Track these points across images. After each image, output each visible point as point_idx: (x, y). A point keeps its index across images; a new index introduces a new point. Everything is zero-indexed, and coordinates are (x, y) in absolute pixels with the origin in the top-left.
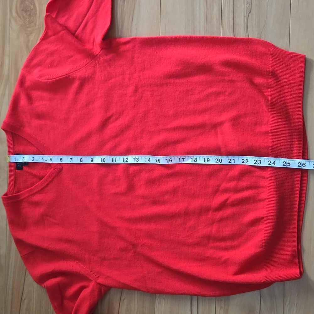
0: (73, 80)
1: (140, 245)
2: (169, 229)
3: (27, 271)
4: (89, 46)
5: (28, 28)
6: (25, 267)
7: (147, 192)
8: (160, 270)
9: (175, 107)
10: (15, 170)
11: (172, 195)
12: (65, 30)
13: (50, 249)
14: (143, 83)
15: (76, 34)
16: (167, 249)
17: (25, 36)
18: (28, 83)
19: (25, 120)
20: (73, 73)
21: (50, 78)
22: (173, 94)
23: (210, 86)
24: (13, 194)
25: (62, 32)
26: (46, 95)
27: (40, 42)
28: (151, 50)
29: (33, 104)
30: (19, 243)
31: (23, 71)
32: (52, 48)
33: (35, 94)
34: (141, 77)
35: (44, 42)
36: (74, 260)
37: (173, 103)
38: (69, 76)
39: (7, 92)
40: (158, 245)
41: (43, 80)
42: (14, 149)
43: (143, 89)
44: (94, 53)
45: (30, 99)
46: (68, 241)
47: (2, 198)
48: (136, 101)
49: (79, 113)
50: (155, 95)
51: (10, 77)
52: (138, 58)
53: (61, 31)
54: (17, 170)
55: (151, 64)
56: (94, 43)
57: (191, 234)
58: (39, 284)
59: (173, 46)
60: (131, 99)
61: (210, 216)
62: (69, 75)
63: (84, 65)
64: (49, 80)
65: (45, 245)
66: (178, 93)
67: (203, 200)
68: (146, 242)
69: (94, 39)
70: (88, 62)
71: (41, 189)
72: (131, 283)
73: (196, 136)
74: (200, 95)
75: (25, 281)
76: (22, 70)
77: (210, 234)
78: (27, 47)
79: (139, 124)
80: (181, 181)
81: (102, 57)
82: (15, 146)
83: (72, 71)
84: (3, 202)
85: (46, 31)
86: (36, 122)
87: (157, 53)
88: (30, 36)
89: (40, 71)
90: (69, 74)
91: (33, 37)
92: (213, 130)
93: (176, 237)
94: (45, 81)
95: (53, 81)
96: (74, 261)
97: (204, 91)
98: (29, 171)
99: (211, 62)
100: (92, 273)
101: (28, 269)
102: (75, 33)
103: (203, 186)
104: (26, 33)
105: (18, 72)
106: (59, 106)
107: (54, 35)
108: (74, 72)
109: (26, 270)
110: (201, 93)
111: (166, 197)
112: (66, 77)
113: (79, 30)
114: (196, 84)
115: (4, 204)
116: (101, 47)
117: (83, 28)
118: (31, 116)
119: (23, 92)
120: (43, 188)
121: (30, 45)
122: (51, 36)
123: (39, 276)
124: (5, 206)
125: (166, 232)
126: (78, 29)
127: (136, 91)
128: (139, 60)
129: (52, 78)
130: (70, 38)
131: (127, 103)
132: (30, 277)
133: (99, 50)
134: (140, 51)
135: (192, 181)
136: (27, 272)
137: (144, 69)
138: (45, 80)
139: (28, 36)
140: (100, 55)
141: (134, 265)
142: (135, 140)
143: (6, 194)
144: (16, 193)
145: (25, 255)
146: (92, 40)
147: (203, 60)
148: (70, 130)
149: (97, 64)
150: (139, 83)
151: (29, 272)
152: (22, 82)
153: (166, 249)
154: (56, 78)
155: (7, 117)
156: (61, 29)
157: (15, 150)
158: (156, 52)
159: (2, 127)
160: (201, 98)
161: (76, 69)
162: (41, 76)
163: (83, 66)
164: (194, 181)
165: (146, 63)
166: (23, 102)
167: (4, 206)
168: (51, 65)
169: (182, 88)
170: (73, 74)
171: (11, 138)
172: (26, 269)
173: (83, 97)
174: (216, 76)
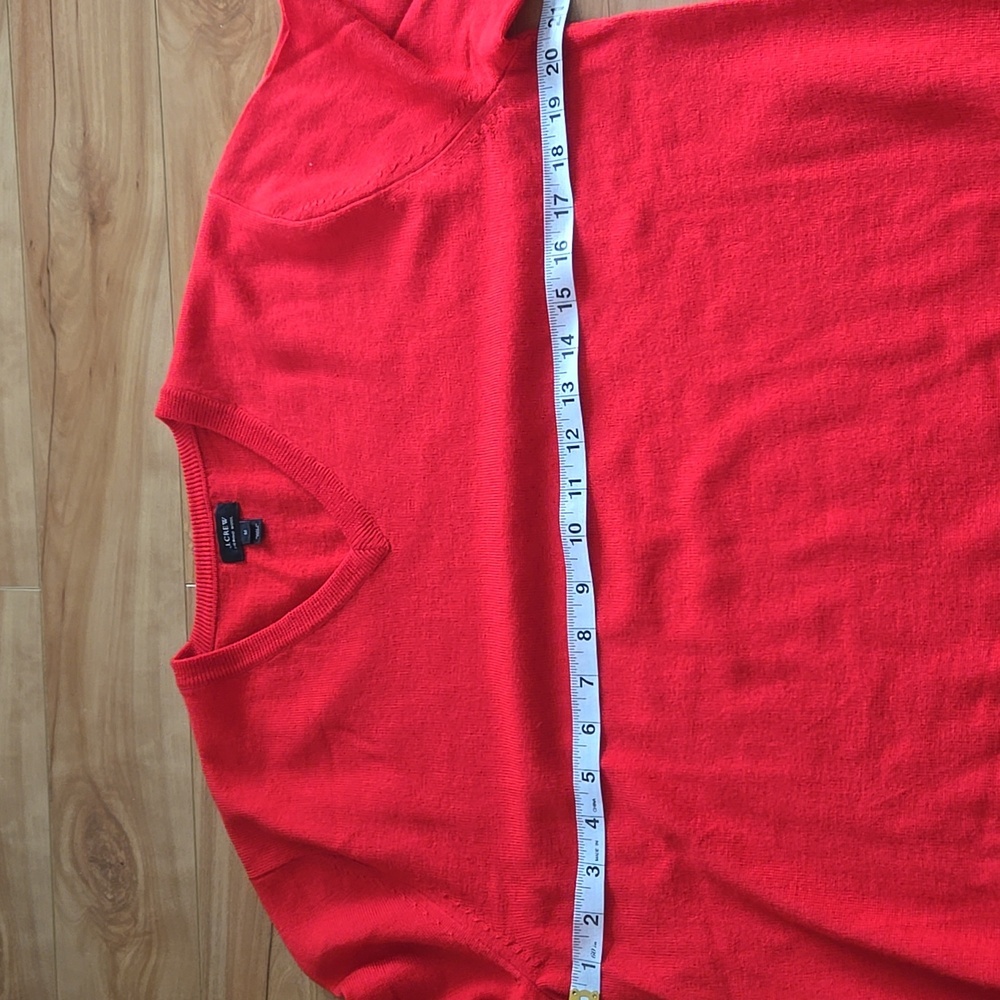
0: (403, 205)
1: (694, 840)
2: (809, 774)
3: (276, 932)
4: (450, 73)
5: (224, 35)
6: (267, 922)
7: (711, 627)
8: (780, 938)
9: (808, 280)
10: (217, 562)
11: (816, 638)
12: (356, 18)
13: (355, 853)
14: (675, 192)
15: (400, 30)
16: (804, 857)
17: (217, 65)
18: (236, 241)
19: (238, 378)
20: (400, 182)
21: (317, 212)
22: (801, 229)
23: (957, 186)
24: (213, 649)
25: (347, 28)
26: (306, 276)
27: (268, 81)
28: (699, 57)
29: (262, 317)
30: (242, 828)
31: (218, 196)
32: (314, 95)
33: (268, 276)
34: (664, 170)
35: (283, 76)
36: (446, 897)
37: (799, 264)
38: (386, 195)
39: (164, 280)
40: (768, 838)
41: (289, 221)
42: (208, 488)
43: (675, 219)
44: (474, 93)
45: (248, 296)
46: (423, 822)
47: (175, 666)
48: (646, 270)
49: (434, 333)
50: (723, 238)
51: (171, 224)
52: (648, 94)
53: (342, 23)
54: (225, 565)
55: (700, 115)
56: (468, 58)
57: (903, 794)
58: (322, 985)
59: (789, 32)
60: (626, 263)
61: (980, 722)
62: (387, 189)
63: (441, 146)
64: (311, 217)
65: (337, 839)
66: (820, 222)
67: (949, 655)
68: (717, 829)
69: (468, 41)
70: (451, 131)
71: (314, 629)
72: (667, 991)
73: (904, 393)
74: (912, 225)
75: (272, 975)
76: (211, 190)
77: (986, 796)
78: (226, 106)
79: (663, 359)
80: (848, 581)
81: (504, 107)
82: (210, 477)
83: (396, 175)
84: (178, 681)
85: (287, 34)
86: (279, 382)
87: (722, 67)
88: (232, 67)
89: (278, 188)
90: (385, 187)
91: (244, 67)
92: (976, 368)
93: (841, 806)
94: (297, 224)
95: (330, 219)
96: (443, 900)
97: (931, 206)
98: (266, 564)
99: (960, 82)
100: (517, 948)
101: (278, 928)
102: (396, 29)
103: (946, 598)
104: (218, 57)
105: (199, 204)
106: (358, 312)
107: (317, 45)
108: (404, 176)
109: (272, 933)
110: (915, 218)
111: (789, 649)
112: (377, 198)
113: (407, 15)
114: (894, 180)
115: (182, 687)
116: (499, 69)
117: (423, 5)
118: (258, 362)
119: (221, 276)
120: (324, 622)
121: (235, 98)
122: (307, 51)
123: (319, 953)
124: (185, 695)
125: (795, 788)
126: (403, 13)
127: (645, 226)
128: (651, 101)
129: (322, 210)
130: (377, 47)
131: (613, 280)
132: (290, 958)
133: (491, 80)
134: (654, 68)
135: (895, 582)
136: (278, 939)
137: (673, 139)
138: (298, 220)
139: (226, 68)
140: (494, 99)
141: (673, 919)
142: (651, 423)
143: (186, 653)
144: (221, 647)
145: (266, 874)
146: (460, 45)
147: (921, 79)
148: (407, 400)
149: (488, 137)
150: (656, 196)
151: (284, 939)
152: (215, 236)
153: (800, 853)
154: (340, 208)
155: (172, 374)
156: (341, 16)
157: (211, 490)
158: (718, 65)
159: (158, 410)
160: (918, 236)
161: (410, 166)
162: (283, 208)
163: (436, 150)
164: (905, 580)
165: (681, 114)
166: (226, 309)
167: (181, 696)
168: (317, 162)
169: (835, 204)
170: (399, 186)
171: (193, 447)
172: (272, 925)
173: (445, 269)
174: (983, 142)
